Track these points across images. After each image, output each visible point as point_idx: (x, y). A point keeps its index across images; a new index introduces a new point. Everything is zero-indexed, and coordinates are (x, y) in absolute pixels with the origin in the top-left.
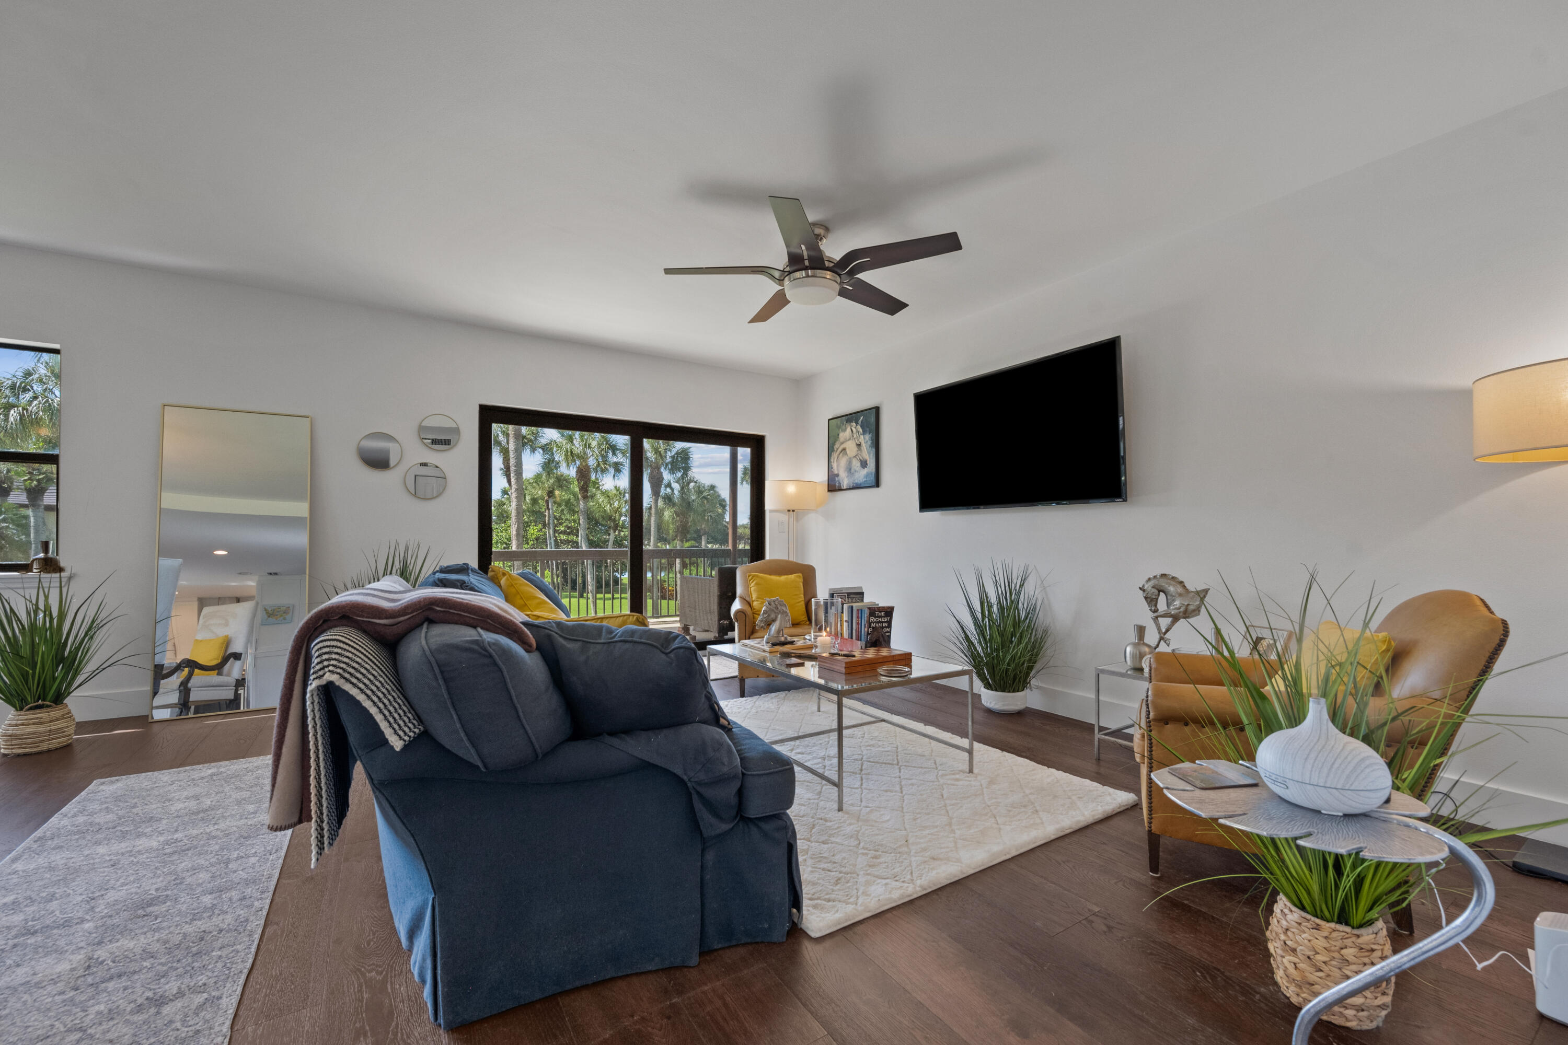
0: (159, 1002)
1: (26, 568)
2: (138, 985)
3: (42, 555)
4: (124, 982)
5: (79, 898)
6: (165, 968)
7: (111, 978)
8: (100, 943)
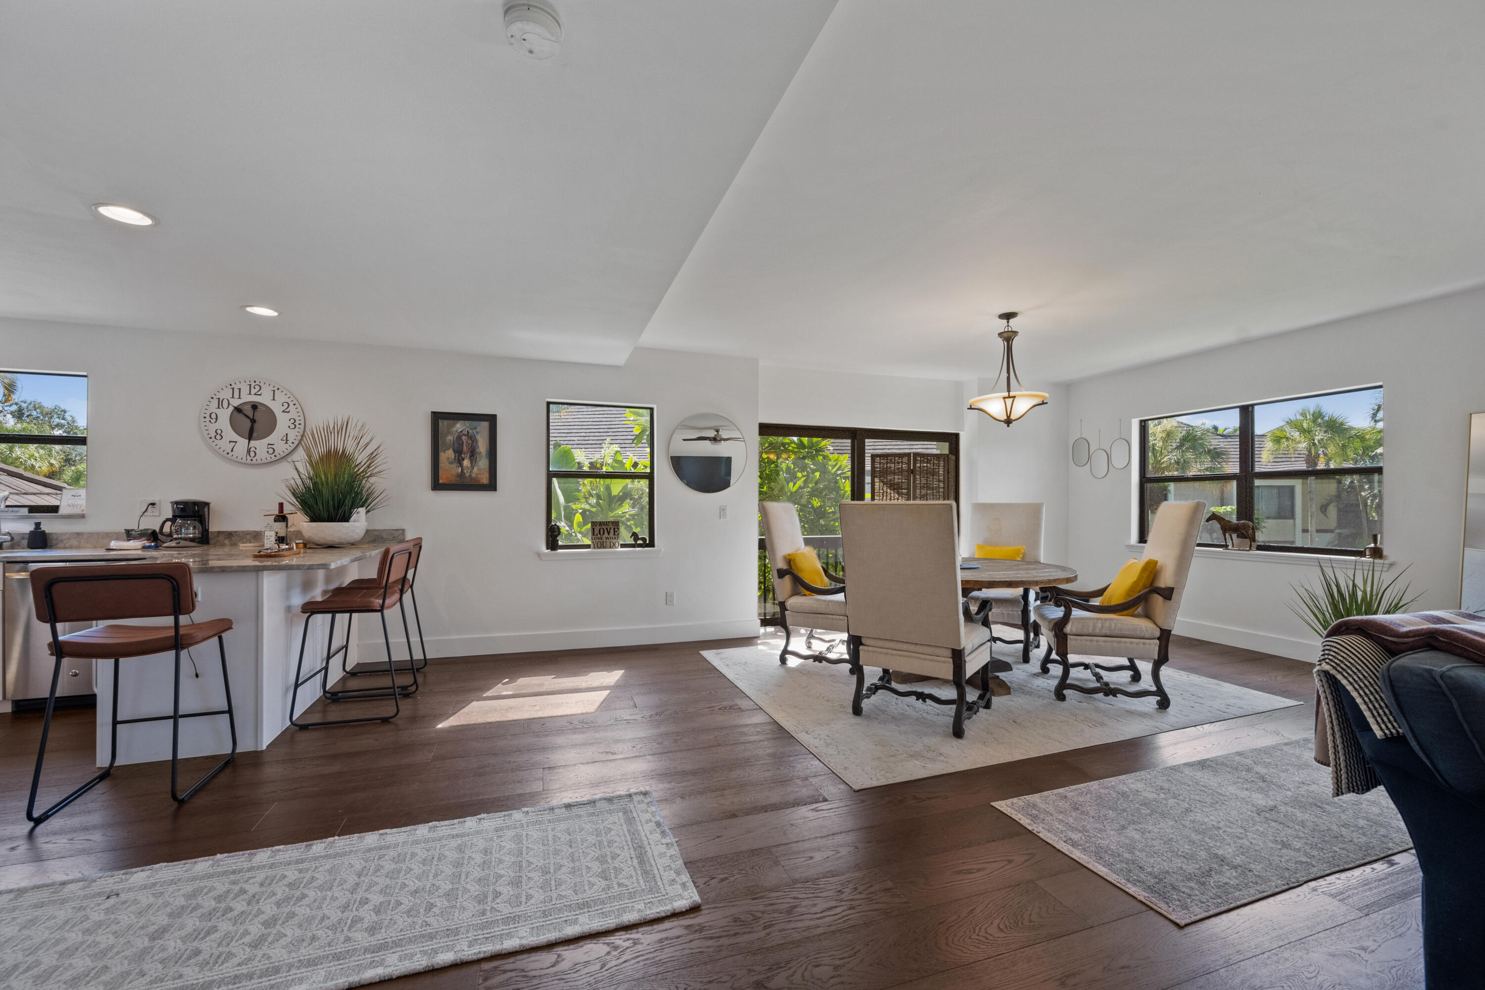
0: (1285, 845)
1: (1361, 554)
2: (1285, 832)
3: (1372, 545)
4: (1280, 827)
5: (1297, 779)
6: (1303, 835)
7: (1276, 821)
8: (1286, 804)
